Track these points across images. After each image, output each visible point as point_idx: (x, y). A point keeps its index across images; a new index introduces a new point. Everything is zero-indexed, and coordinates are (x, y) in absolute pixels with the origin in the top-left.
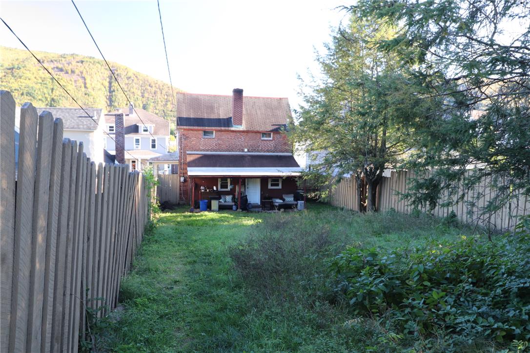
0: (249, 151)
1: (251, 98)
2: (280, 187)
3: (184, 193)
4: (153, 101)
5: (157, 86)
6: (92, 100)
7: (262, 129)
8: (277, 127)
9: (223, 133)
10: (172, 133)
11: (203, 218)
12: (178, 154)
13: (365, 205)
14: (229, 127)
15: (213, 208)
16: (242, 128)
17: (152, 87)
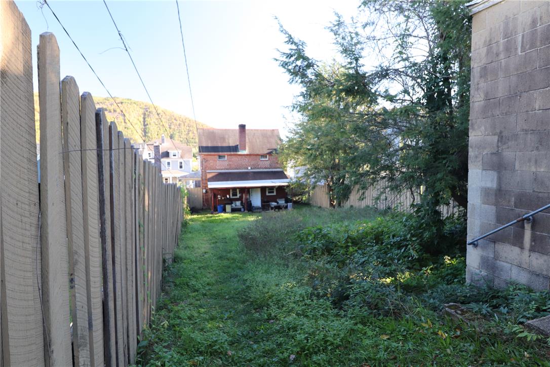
0: (251, 169)
1: (252, 130)
2: (275, 194)
3: (206, 200)
5: (181, 120)
6: (130, 132)
7: (261, 152)
8: (271, 150)
9: (232, 156)
10: (194, 156)
11: (220, 217)
12: (200, 173)
13: (334, 204)
14: (236, 152)
15: (227, 210)
16: (246, 152)
17: (177, 120)
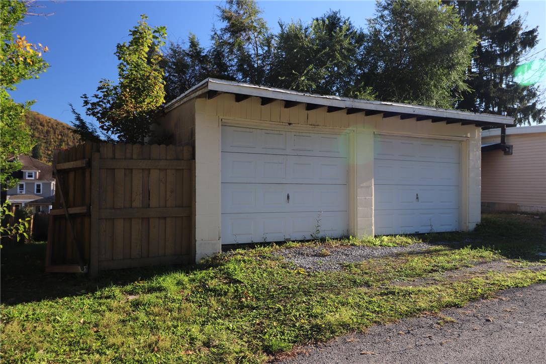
4: (45, 141)
